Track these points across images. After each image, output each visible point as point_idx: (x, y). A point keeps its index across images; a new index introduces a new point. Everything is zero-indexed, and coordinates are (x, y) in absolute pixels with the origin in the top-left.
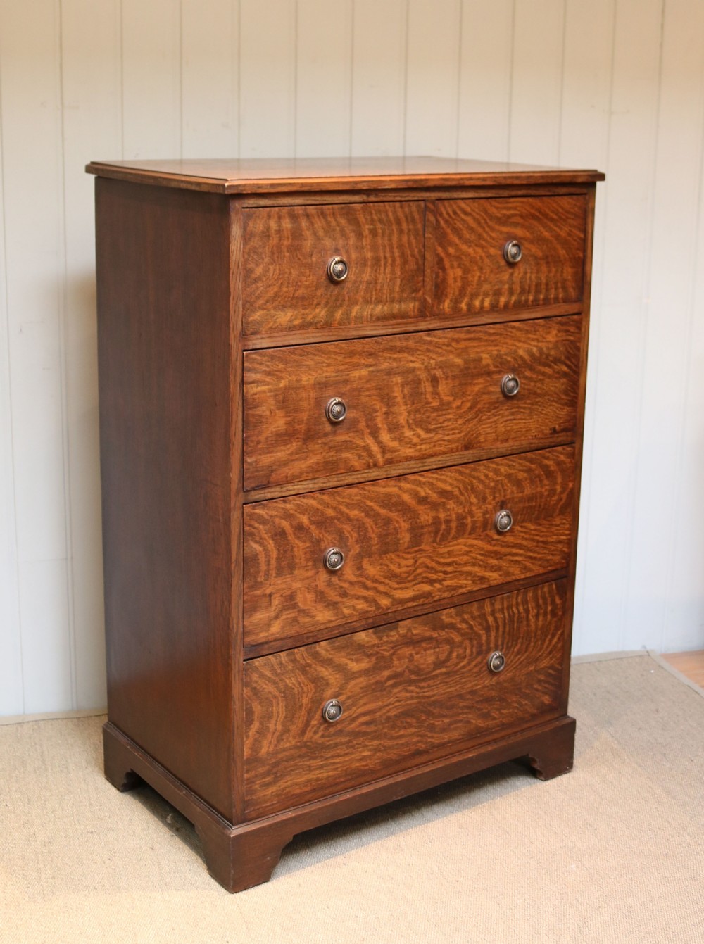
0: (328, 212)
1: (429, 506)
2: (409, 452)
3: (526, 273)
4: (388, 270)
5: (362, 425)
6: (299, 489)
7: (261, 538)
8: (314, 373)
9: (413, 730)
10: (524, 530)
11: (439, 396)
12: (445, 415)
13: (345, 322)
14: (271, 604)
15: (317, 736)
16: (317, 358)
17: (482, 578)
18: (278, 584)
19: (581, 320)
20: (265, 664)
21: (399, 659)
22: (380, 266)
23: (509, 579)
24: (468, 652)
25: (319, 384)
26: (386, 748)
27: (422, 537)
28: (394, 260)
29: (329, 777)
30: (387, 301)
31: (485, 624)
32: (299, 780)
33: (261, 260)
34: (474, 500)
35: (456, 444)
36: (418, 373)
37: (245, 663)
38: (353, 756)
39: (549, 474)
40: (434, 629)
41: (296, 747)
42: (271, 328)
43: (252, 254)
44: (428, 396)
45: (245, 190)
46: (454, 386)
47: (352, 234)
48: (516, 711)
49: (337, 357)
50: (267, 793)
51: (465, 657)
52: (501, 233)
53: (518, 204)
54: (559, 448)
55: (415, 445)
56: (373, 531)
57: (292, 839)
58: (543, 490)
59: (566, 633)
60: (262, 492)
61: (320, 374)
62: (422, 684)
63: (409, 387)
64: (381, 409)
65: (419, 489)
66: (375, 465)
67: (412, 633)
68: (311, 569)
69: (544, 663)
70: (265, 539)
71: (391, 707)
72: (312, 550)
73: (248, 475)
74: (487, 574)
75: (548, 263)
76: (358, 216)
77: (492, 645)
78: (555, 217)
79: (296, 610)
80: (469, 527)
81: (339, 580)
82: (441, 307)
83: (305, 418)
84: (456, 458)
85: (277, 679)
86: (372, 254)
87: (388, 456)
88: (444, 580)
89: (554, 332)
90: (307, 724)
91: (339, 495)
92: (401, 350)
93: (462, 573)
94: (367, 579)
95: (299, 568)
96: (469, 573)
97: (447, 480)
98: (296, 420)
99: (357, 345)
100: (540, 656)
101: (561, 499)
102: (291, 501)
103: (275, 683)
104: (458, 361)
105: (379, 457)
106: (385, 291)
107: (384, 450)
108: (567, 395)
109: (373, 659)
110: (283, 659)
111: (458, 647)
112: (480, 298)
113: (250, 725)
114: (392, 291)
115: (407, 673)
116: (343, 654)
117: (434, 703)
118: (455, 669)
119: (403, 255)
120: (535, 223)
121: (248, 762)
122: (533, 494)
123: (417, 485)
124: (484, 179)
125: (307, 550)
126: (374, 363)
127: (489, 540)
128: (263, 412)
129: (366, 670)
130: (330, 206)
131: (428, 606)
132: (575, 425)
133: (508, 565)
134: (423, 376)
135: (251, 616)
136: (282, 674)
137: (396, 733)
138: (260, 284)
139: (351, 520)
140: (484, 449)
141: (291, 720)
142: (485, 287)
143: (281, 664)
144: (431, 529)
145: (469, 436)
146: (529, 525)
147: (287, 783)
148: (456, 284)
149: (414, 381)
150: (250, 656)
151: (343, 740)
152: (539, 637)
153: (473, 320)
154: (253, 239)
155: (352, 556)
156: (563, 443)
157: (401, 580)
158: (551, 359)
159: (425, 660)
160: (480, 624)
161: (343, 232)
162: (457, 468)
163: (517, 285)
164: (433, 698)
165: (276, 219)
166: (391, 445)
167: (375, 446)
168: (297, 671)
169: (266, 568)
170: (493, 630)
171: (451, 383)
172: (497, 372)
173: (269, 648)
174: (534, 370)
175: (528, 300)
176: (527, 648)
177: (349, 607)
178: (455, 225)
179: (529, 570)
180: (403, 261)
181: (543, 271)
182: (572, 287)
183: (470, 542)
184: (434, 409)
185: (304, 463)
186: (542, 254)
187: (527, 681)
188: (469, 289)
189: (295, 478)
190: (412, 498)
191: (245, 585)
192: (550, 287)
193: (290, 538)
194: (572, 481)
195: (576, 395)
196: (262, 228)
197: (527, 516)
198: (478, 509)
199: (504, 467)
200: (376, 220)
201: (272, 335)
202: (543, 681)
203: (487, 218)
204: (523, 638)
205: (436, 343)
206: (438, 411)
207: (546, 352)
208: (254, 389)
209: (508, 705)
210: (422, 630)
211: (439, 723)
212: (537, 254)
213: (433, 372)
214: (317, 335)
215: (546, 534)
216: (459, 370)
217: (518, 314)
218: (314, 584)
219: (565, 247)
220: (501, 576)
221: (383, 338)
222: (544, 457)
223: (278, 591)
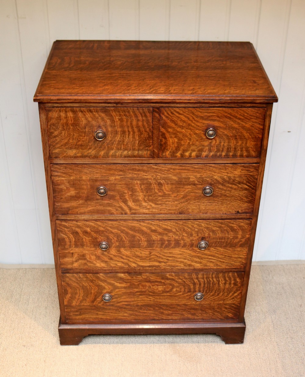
0: (94, 110)
1: (158, 234)
2: (146, 211)
3: (220, 143)
4: (131, 136)
5: (118, 197)
6: (84, 218)
7: (66, 233)
8: (89, 175)
9: (151, 312)
10: (217, 250)
11: (163, 191)
12: (167, 199)
13: (106, 156)
14: (73, 256)
15: (100, 304)
16: (90, 169)
17: (190, 265)
18: (76, 250)
19: (258, 166)
20: (72, 276)
21: (143, 286)
22: (126, 135)
23: (206, 268)
24: (183, 290)
25: (92, 180)
26: (136, 315)
27: (154, 245)
28: (134, 133)
29: (107, 319)
30: (130, 150)
31: (192, 282)
32: (92, 317)
33: (57, 129)
34: (186, 235)
35: (174, 211)
36: (150, 180)
37: (62, 274)
38: (119, 314)
39: (233, 229)
40: (163, 279)
41: (89, 306)
42: (65, 156)
43: (52, 126)
44: (156, 190)
45: (43, 101)
46: (172, 188)
47: (108, 121)
48: (211, 316)
49: (101, 170)
50: (77, 318)
51: (181, 292)
52: (204, 124)
53: (216, 111)
54: (241, 220)
55: (149, 209)
56: (126, 239)
58: (229, 236)
59: (243, 293)
60: (66, 217)
61: (92, 176)
62: (157, 297)
63: (144, 185)
64: (128, 193)
65: (151, 226)
66: (126, 214)
67: (150, 278)
68: (93, 248)
69: (229, 302)
70: (68, 233)
71: (139, 302)
72: (93, 241)
73: (57, 210)
74: (193, 264)
75: (236, 139)
76: (111, 113)
77: (197, 289)
79: (85, 260)
80: (182, 245)
81: (108, 253)
82: (164, 154)
83: (85, 192)
84: (174, 217)
85: (78, 282)
86: (121, 129)
87: (133, 211)
88: (166, 262)
89: (240, 170)
90: (95, 299)
91: (106, 223)
92: (139, 170)
93: (177, 261)
94: (123, 255)
95: (86, 246)
96: (181, 262)
97: (169, 225)
98: (81, 192)
99: (114, 167)
100: (226, 299)
101: (241, 241)
102: (80, 222)
103: (77, 283)
104: (174, 178)
105: (128, 211)
106: (130, 146)
107: (130, 209)
108: (247, 198)
109: (129, 284)
110: (81, 276)
111: (176, 287)
112: (190, 152)
113: (66, 295)
114: (134, 145)
115: (147, 292)
116: (112, 279)
117: (163, 305)
118: (174, 295)
119: (139, 131)
120: (228, 120)
121: (66, 306)
122: (222, 237)
125: (91, 240)
126: (123, 174)
127: (195, 251)
128: (63, 187)
129: (124, 287)
130: (95, 108)
131: (158, 270)
132: (253, 211)
133: (206, 262)
134: (153, 182)
135: (63, 259)
136: (81, 281)
137: (142, 311)
138: (57, 138)
139: (113, 233)
140: (191, 215)
141: (86, 297)
142: (192, 147)
143: (80, 277)
144: (159, 242)
145: (182, 209)
146: (220, 249)
147: (87, 316)
148: (174, 145)
149: (147, 184)
150: (64, 272)
151: (114, 308)
152: (226, 292)
153: (184, 161)
154: (52, 120)
155: (114, 246)
156: (243, 218)
157: (142, 258)
158: (236, 182)
159: (158, 289)
160: (189, 281)
161: (103, 119)
162: (174, 221)
163: (214, 147)
164: (162, 303)
165: (64, 112)
166: (134, 207)
167: (125, 207)
168: (88, 281)
169: (69, 244)
170: (197, 285)
171: (170, 186)
172: (199, 184)
173: (73, 271)
174: (225, 185)
175: (222, 155)
176: (218, 294)
177: (114, 264)
178: (172, 119)
179: (220, 266)
180: (139, 133)
181: (233, 143)
182: (253, 151)
183: (182, 250)
184: (160, 196)
185: (86, 209)
186: (232, 135)
187: (218, 307)
188: (182, 148)
189: (81, 214)
190: (147, 229)
191: (60, 248)
192: (237, 150)
193: (80, 235)
194: (249, 235)
195: (254, 199)
196: (56, 115)
197: (218, 245)
198: (187, 238)
199: (203, 224)
200: (122, 115)
201: (66, 159)
202: (228, 308)
203: (194, 117)
204: (216, 291)
205: (160, 169)
206: (162, 197)
207: (233, 178)
208: (57, 179)
209: (206, 313)
210: (156, 278)
211: (166, 312)
212: (228, 134)
213: (159, 181)
214: (90, 161)
215: (231, 253)
216: (175, 181)
217: (214, 161)
218: (94, 253)
219: (248, 132)
220: (201, 265)
221: (128, 165)
222: (230, 223)
223: (76, 253)
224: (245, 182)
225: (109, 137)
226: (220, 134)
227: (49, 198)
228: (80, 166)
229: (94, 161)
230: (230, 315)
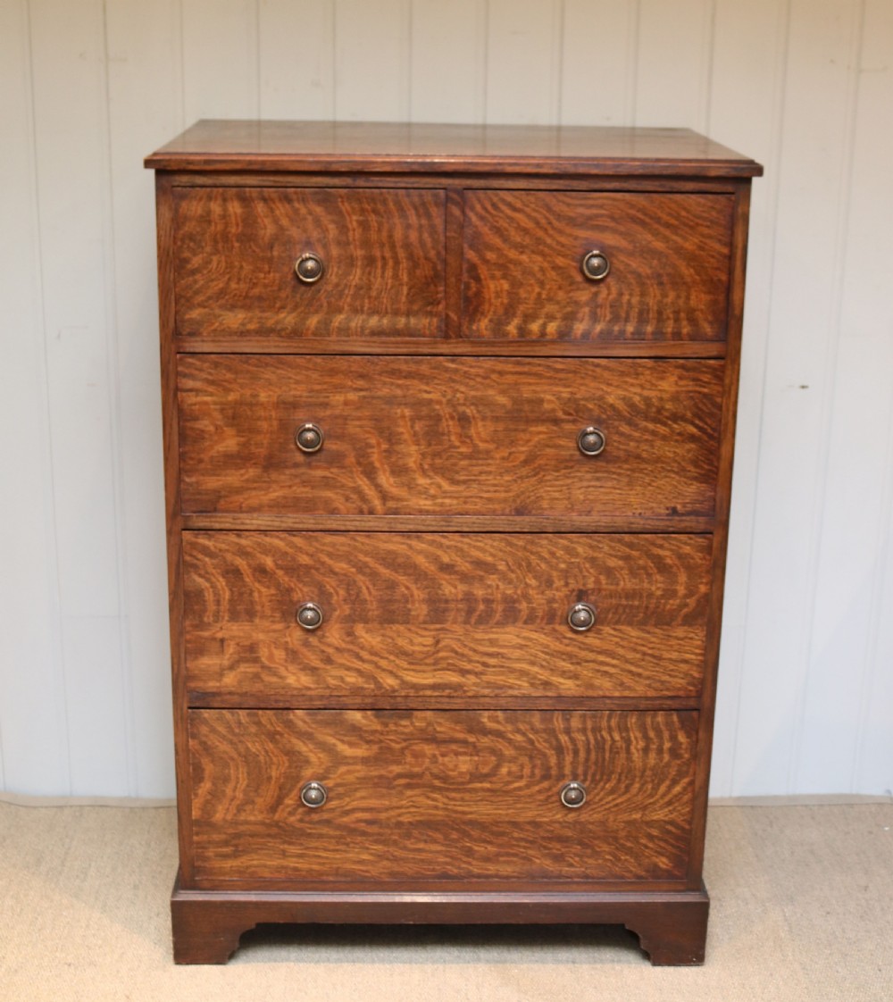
0: (294, 197)
1: (459, 577)
2: (425, 505)
3: (621, 294)
4: (389, 273)
5: (351, 459)
6: (259, 525)
7: (207, 573)
8: (277, 390)
9: (439, 848)
10: (620, 635)
11: (472, 440)
12: (482, 465)
13: (323, 330)
14: (223, 651)
15: (292, 819)
16: (279, 371)
17: (546, 684)
18: (232, 630)
19: (723, 368)
20: (218, 719)
21: (416, 755)
22: (376, 268)
23: (590, 693)
24: (527, 771)
25: (284, 403)
26: (395, 859)
27: (447, 614)
28: (397, 262)
29: (312, 870)
31: (554, 743)
32: (269, 863)
33: (200, 250)
34: (533, 582)
36: (437, 407)
37: (190, 710)
38: (347, 855)
39: (662, 567)
40: (471, 731)
41: (263, 823)
42: (215, 330)
43: (187, 241)
44: (453, 438)
45: (169, 165)
46: (496, 431)
47: (331, 227)
48: (609, 864)
49: (309, 373)
50: (225, 865)
51: (521, 777)
52: (576, 238)
53: (605, 201)
54: (683, 537)
55: (434, 497)
56: (370, 593)
57: (254, 926)
58: (653, 588)
59: (698, 783)
60: (208, 520)
61: (285, 391)
62: (453, 795)
63: (423, 422)
64: (379, 444)
65: (439, 552)
66: (371, 512)
67: (435, 729)
68: (279, 622)
69: (659, 815)
70: (213, 574)
71: (403, 810)
72: (280, 599)
73: (187, 497)
74: (556, 679)
75: (661, 284)
76: (340, 204)
77: (567, 770)
78: (676, 223)
79: (257, 665)
80: (524, 615)
81: (320, 642)
82: (474, 327)
83: (265, 442)
84: (501, 523)
85: (235, 740)
86: (363, 252)
87: (391, 504)
88: (482, 673)
89: (674, 378)
90: (279, 801)
91: (317, 541)
92: (409, 375)
93: (512, 671)
94: (362, 648)
95: (262, 617)
96: (523, 673)
97: (486, 549)
98: (252, 442)
99: (342, 363)
100: (650, 804)
101: (686, 605)
102: (247, 537)
103: (231, 742)
104: (502, 400)
105: (377, 503)
106: (385, 301)
107: (385, 497)
108: (697, 466)
109: (375, 748)
110: (242, 718)
111: (510, 762)
112: (541, 322)
113: (199, 783)
114: (395, 300)
115: (427, 777)
116: (328, 731)
117: (472, 823)
118: (504, 789)
119: (411, 257)
120: (638, 228)
121: (197, 823)
122: (634, 590)
123: (437, 548)
124: (538, 165)
125: (273, 598)
126: (367, 386)
127: (560, 638)
128: (206, 426)
129: (363, 758)
130: (299, 189)
131: (459, 701)
132: (714, 508)
133: (590, 675)
134: (445, 411)
135: (196, 658)
136: (242, 735)
137: (411, 844)
138: (198, 276)
139: (336, 574)
140: (548, 519)
141: (256, 791)
142: (550, 308)
143: (240, 723)
144: (460, 606)
145: (522, 497)
146: (628, 629)
147: (253, 861)
148: (500, 300)
149: (430, 417)
150: (197, 704)
151: (332, 833)
152: (649, 779)
153: (528, 349)
154: (188, 224)
155: (339, 616)
156: (689, 530)
157: (414, 660)
158: (666, 414)
159: (456, 766)
160: (546, 741)
161: (317, 222)
162: (502, 535)
163: (606, 308)
164: (470, 816)
165: (219, 201)
166: (395, 491)
167: (370, 489)
168: (263, 737)
169: (215, 608)
170: (568, 754)
171: (491, 427)
172: (568, 421)
173: (222, 701)
174: (636, 425)
175: (624, 331)
176: (628, 788)
177: (335, 677)
178: (495, 224)
179: (629, 688)
180: (411, 264)
181: (652, 295)
182: (706, 320)
183: (526, 634)
184: (465, 457)
185: (265, 495)
186: (649, 271)
187: (629, 832)
188: (522, 308)
189: (252, 510)
190: (429, 562)
191: (188, 623)
192: (665, 317)
193: (247, 580)
194: (706, 584)
195: (714, 469)
196: (200, 211)
197: (624, 616)
198: (537, 594)
199: (582, 546)
200: (367, 211)
201: (216, 339)
202: (656, 837)
203: (551, 217)
204: (620, 775)
205: (465, 372)
206: (470, 459)
207: (656, 404)
208: (191, 399)
209: (596, 854)
210: (451, 729)
211: (479, 849)
212: (640, 270)
213: (461, 409)
214: (282, 344)
215: (659, 646)
216: (503, 411)
217: (606, 348)
218: (283, 640)
219: (692, 264)
220: (578, 686)
221: (381, 357)
222: (654, 544)
223: (232, 638)
224: (689, 415)
225: (331, 275)
226: (618, 270)
227: (166, 459)
228: (254, 360)
229: (290, 344)
230: (664, 863)
